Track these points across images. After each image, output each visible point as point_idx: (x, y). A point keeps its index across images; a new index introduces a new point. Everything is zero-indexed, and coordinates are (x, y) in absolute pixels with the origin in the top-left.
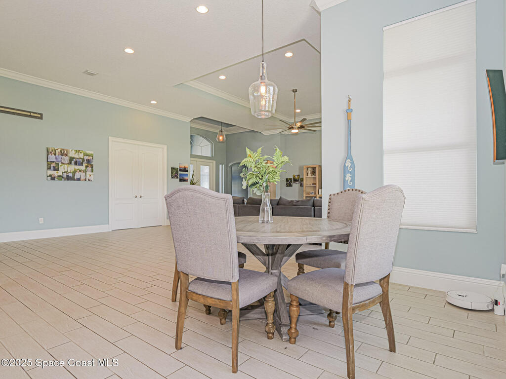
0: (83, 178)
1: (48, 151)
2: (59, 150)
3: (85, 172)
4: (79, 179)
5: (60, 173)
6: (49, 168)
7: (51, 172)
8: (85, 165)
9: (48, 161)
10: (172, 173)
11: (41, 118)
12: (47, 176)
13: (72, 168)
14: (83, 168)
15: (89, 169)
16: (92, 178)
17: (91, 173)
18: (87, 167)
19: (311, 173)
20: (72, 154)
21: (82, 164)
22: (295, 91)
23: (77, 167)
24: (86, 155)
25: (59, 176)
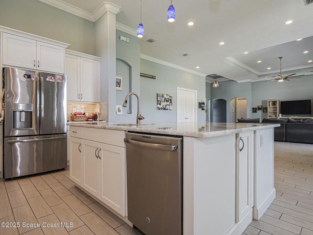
0: (169, 109)
1: (157, 95)
2: (161, 95)
3: (169, 105)
4: (167, 109)
5: (161, 107)
6: (158, 104)
7: (159, 106)
8: (169, 102)
9: (157, 100)
10: (199, 105)
11: (155, 79)
12: (157, 108)
13: (165, 103)
14: (168, 103)
15: (171, 104)
16: (172, 109)
17: (171, 106)
18: (170, 103)
19: (272, 105)
20: (165, 96)
21: (168, 102)
22: (281, 58)
23: (167, 103)
24: (170, 97)
25: (161, 108)
